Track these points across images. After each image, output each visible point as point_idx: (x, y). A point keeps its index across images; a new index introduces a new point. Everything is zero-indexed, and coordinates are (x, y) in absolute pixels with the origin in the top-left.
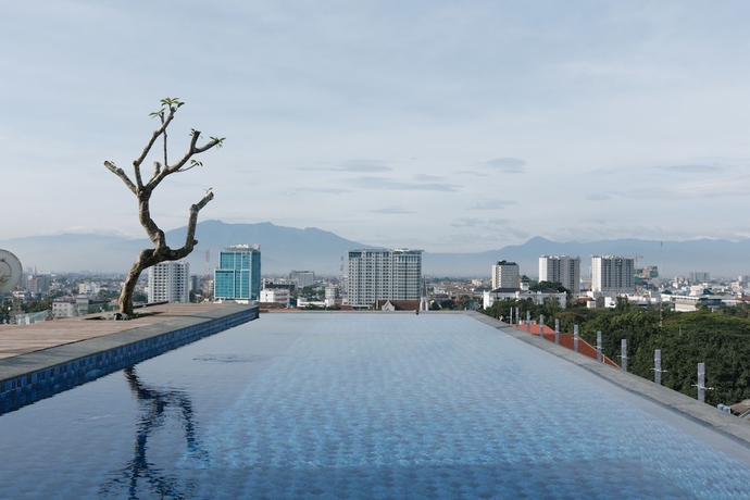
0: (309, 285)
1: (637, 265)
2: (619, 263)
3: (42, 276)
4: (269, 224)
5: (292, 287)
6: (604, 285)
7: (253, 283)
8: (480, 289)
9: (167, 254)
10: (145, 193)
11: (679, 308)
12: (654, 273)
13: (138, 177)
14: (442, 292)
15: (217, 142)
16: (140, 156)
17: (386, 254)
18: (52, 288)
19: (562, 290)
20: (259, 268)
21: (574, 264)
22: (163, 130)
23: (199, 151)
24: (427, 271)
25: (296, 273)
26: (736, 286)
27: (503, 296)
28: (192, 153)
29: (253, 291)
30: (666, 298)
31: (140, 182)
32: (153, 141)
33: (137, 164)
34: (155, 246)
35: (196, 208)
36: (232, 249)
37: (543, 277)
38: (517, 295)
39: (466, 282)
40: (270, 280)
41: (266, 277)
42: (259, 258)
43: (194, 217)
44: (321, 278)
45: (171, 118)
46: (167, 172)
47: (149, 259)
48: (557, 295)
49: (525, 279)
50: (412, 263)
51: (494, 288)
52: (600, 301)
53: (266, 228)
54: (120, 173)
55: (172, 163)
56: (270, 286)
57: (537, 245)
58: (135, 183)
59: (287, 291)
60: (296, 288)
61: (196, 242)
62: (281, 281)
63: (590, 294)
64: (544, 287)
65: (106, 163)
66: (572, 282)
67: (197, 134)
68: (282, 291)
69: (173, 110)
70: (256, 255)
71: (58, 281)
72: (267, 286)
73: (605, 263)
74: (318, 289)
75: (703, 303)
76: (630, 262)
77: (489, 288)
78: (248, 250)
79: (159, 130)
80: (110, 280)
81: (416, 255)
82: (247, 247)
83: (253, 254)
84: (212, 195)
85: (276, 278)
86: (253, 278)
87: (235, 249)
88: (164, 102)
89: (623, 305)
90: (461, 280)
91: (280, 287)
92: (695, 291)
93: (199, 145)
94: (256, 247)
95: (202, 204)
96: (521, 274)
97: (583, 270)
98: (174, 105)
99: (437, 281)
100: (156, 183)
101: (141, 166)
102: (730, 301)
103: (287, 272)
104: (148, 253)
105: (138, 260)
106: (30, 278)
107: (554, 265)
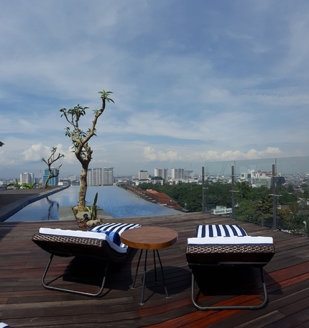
1: (185, 170)
2: (180, 170)
5: (69, 181)
6: (175, 177)
8: (135, 180)
10: (50, 165)
14: (121, 181)
17: (101, 169)
19: (162, 179)
21: (166, 171)
27: (142, 182)
37: (156, 175)
38: (147, 182)
39: (130, 177)
48: (160, 181)
49: (150, 176)
50: (110, 172)
51: (139, 179)
52: (174, 182)
56: (61, 181)
63: (171, 180)
64: (156, 178)
66: (165, 176)
73: (176, 170)
76: (183, 170)
77: (137, 179)
81: (111, 169)
89: (180, 183)
90: (128, 177)
99: (119, 178)
107: (160, 171)
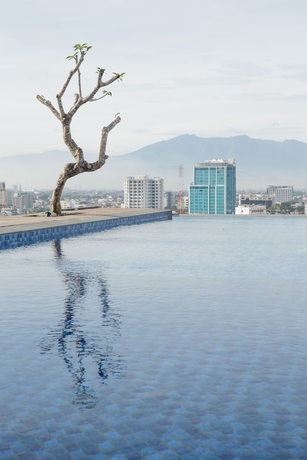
0: (287, 200)
3: (26, 193)
4: (245, 138)
7: (228, 198)
9: (85, 167)
10: (66, 119)
13: (61, 107)
15: (118, 77)
16: (61, 91)
18: (35, 205)
20: (234, 184)
22: (77, 69)
23: (104, 85)
25: (273, 189)
28: (99, 87)
29: (228, 207)
31: (62, 111)
32: (69, 79)
33: (59, 97)
34: (75, 161)
35: (106, 130)
36: (206, 164)
40: (246, 196)
41: (242, 192)
42: (234, 173)
43: (104, 137)
44: (301, 193)
45: (82, 60)
46: (82, 103)
47: (71, 171)
53: (243, 142)
54: (48, 104)
55: (85, 95)
58: (59, 111)
59: (264, 207)
60: (274, 204)
61: (106, 157)
62: (258, 197)
65: (38, 97)
67: (102, 71)
68: (259, 207)
69: (83, 54)
70: (231, 169)
71: (41, 198)
72: (243, 202)
74: (297, 205)
78: (223, 164)
79: (73, 69)
80: (89, 197)
82: (221, 161)
83: (228, 169)
84: (119, 118)
85: (253, 193)
86: (228, 194)
87: (209, 164)
88: (77, 47)
91: (257, 202)
93: (105, 79)
94: (230, 162)
95: (111, 126)
98: (84, 49)
100: (74, 111)
101: (62, 98)
103: (265, 188)
104: (71, 166)
105: (63, 172)
106: (16, 195)
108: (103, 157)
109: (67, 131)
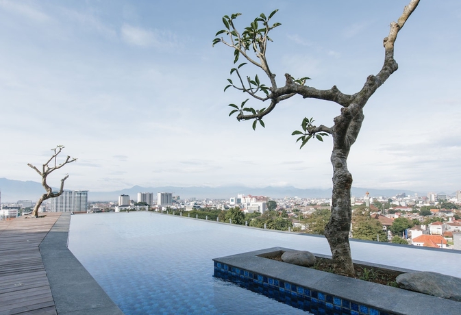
1: (173, 196)
2: (167, 195)
5: (19, 208)
6: (162, 203)
8: (114, 206)
9: (52, 195)
10: (45, 175)
11: (187, 210)
12: (179, 198)
13: (44, 170)
14: (97, 207)
15: (75, 160)
16: (46, 163)
17: (71, 192)
19: (147, 205)
21: (151, 195)
23: (69, 162)
24: (90, 199)
25: (21, 202)
26: (204, 202)
27: (124, 208)
28: (67, 162)
30: (183, 207)
31: (44, 172)
32: (51, 159)
33: (44, 166)
34: (48, 193)
35: (63, 180)
37: (139, 200)
38: (129, 208)
39: (107, 203)
40: (5, 205)
41: (3, 203)
43: (63, 183)
45: (59, 152)
46: (55, 169)
47: (46, 197)
48: (145, 207)
49: (132, 201)
50: (83, 196)
51: (119, 205)
52: (161, 209)
54: (35, 168)
55: (57, 166)
56: (6, 208)
57: (136, 188)
58: (41, 172)
59: (17, 210)
60: (21, 208)
62: (12, 205)
63: (157, 206)
64: (140, 204)
65: (29, 164)
66: (150, 201)
67: (69, 157)
68: (14, 209)
69: (61, 149)
73: (162, 195)
75: (195, 208)
76: (170, 194)
77: (117, 205)
81: (85, 193)
84: (68, 176)
85: (9, 204)
88: (58, 146)
90: (105, 202)
91: (12, 208)
92: (192, 204)
93: (69, 160)
95: (65, 178)
96: (131, 199)
97: (154, 197)
98: (61, 147)
99: (94, 203)
100: (50, 172)
102: (203, 207)
103: (16, 202)
104: (46, 195)
105: (42, 198)
107: (144, 196)
108: (62, 191)
109: (45, 180)
